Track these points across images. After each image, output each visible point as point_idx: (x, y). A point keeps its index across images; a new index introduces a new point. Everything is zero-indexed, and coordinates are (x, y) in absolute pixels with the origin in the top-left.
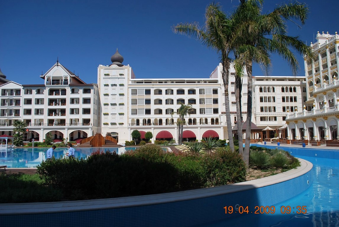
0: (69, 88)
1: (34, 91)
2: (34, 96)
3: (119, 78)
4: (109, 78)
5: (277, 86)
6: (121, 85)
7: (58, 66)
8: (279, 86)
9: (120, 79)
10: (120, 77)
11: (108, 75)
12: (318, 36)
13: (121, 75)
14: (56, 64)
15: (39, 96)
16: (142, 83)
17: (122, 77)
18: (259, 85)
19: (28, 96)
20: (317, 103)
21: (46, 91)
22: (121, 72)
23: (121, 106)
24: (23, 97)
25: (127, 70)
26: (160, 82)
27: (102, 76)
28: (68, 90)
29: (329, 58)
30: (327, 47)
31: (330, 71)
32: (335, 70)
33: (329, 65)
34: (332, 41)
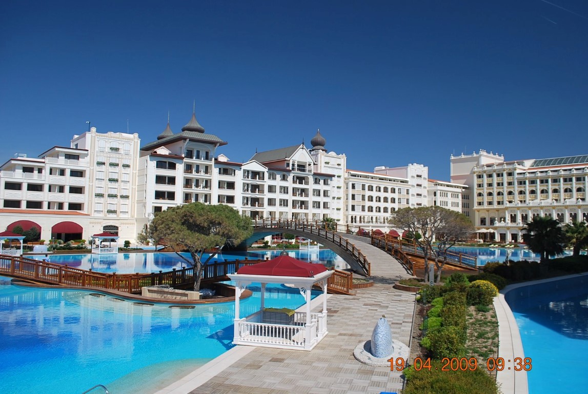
0: (312, 177)
1: (278, 177)
2: (278, 182)
3: (337, 168)
4: (329, 167)
5: (449, 191)
6: (339, 177)
7: (303, 148)
8: (450, 192)
9: (338, 170)
10: (337, 166)
11: (328, 163)
12: (482, 154)
13: (339, 165)
14: (301, 146)
15: (284, 184)
16: (355, 176)
17: (339, 167)
18: (440, 190)
19: (272, 183)
20: (508, 214)
21: (290, 178)
22: (339, 161)
23: (338, 200)
24: (267, 182)
25: (343, 160)
26: (366, 177)
27: (323, 164)
28: (311, 179)
29: (506, 179)
30: (504, 170)
31: (505, 189)
32: (512, 190)
33: (505, 184)
34: (511, 167)
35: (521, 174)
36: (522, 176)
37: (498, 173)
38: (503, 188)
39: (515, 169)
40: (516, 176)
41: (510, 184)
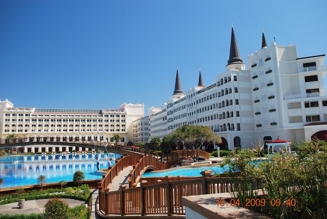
12: (6, 101)
29: (25, 117)
30: (24, 113)
31: (24, 123)
32: (28, 124)
33: (24, 120)
34: (28, 111)
35: (33, 115)
36: (34, 117)
37: (20, 113)
38: (23, 122)
39: (31, 113)
40: (31, 116)
41: (26, 120)
